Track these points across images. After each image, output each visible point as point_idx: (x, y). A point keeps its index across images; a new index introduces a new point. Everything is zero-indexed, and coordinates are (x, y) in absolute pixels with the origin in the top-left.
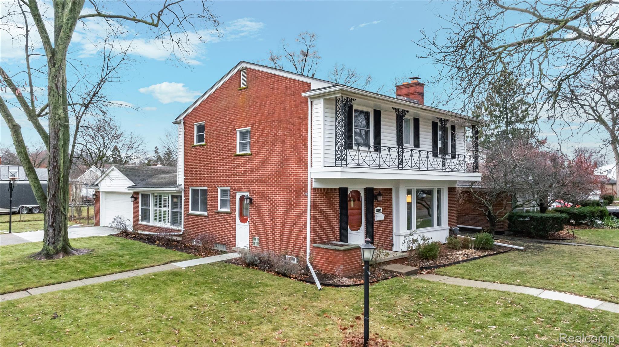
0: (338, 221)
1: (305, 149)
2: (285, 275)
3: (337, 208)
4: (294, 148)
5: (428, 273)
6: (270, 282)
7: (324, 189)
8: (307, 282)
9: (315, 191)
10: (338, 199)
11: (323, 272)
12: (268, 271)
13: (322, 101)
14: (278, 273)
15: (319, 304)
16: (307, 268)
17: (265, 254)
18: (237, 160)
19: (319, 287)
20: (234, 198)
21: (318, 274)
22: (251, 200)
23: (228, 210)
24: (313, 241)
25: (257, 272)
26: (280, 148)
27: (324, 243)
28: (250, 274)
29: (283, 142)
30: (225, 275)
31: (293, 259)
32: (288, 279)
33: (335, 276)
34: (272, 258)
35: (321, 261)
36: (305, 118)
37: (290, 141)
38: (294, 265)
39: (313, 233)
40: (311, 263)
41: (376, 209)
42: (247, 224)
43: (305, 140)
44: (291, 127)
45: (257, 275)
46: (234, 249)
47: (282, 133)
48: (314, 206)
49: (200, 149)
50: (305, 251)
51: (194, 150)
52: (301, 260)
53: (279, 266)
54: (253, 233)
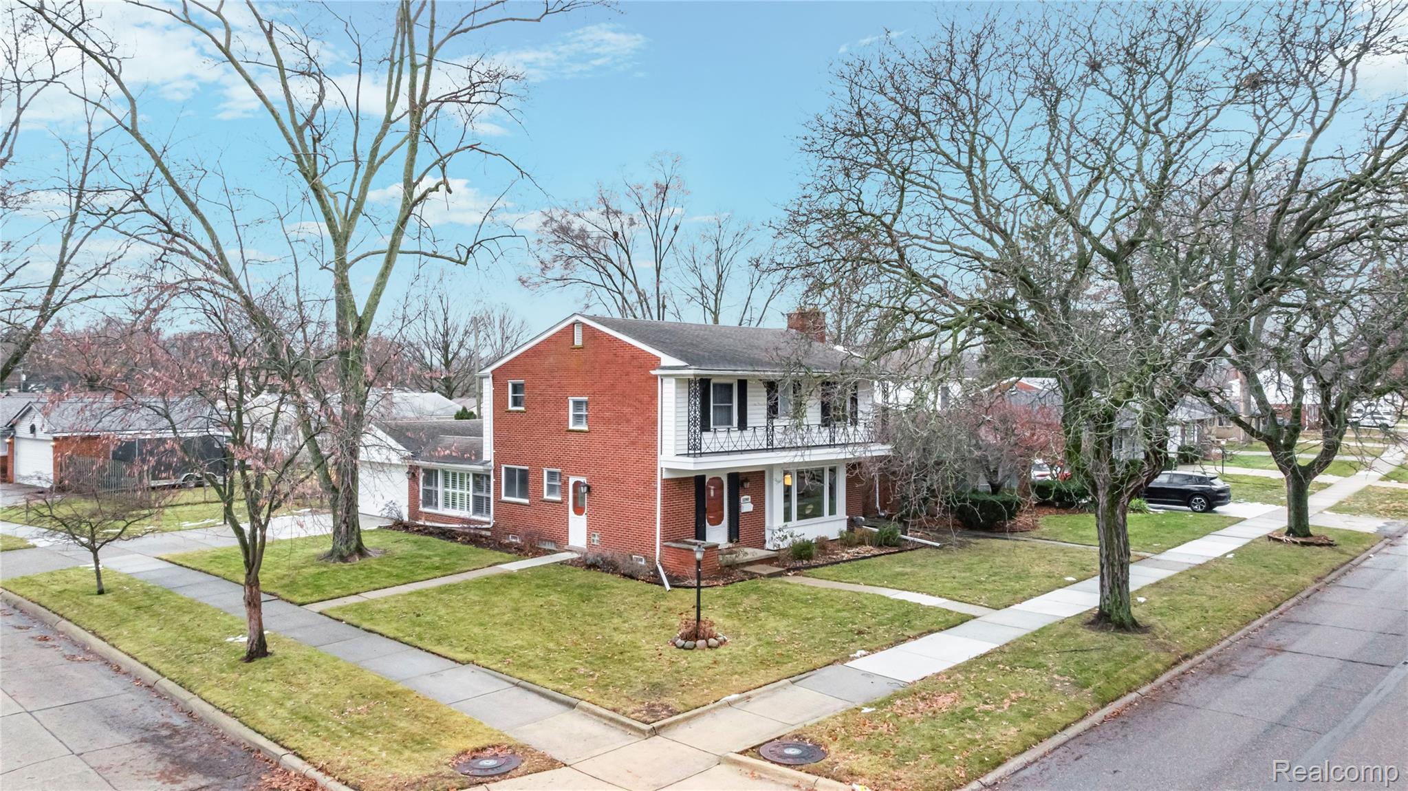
0: (693, 515)
1: (654, 433)
2: (632, 577)
3: (693, 499)
4: (641, 429)
5: (795, 575)
6: (616, 584)
7: (677, 479)
8: (656, 584)
9: (666, 482)
10: (693, 490)
11: (674, 574)
12: (612, 573)
13: (673, 380)
14: (625, 575)
15: (667, 604)
16: (657, 570)
17: (608, 554)
18: (570, 436)
19: (668, 588)
20: (566, 483)
21: (668, 577)
22: (589, 488)
23: (559, 499)
24: (665, 538)
25: (600, 574)
26: (624, 427)
27: (676, 541)
28: (593, 576)
29: (628, 421)
30: (566, 577)
31: (641, 560)
32: (635, 581)
33: (686, 578)
34: (616, 556)
35: (671, 561)
36: (654, 397)
37: (636, 421)
38: (641, 566)
39: (664, 531)
40: (661, 564)
41: (742, 498)
42: (584, 517)
43: (655, 423)
44: (638, 405)
45: (601, 577)
46: (566, 547)
47: (627, 410)
48: (664, 498)
49: (517, 417)
50: (654, 550)
51: (509, 417)
52: (650, 560)
53: (625, 567)
54: (591, 528)
